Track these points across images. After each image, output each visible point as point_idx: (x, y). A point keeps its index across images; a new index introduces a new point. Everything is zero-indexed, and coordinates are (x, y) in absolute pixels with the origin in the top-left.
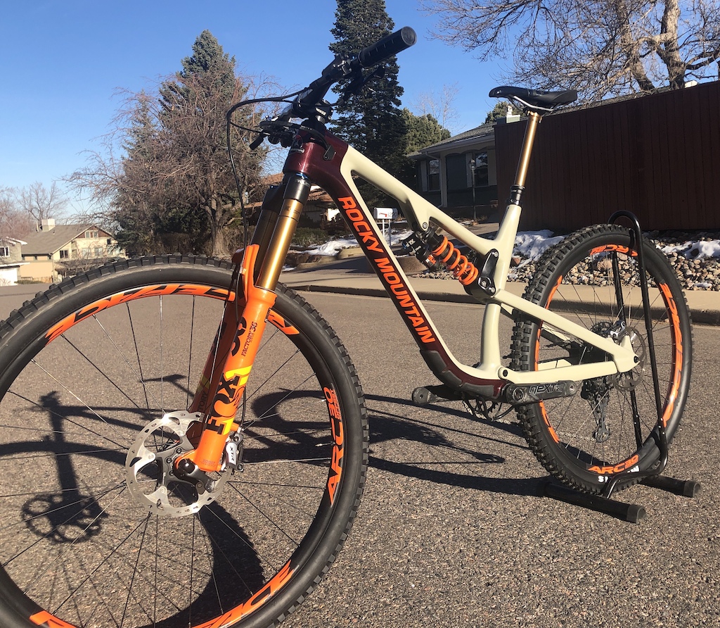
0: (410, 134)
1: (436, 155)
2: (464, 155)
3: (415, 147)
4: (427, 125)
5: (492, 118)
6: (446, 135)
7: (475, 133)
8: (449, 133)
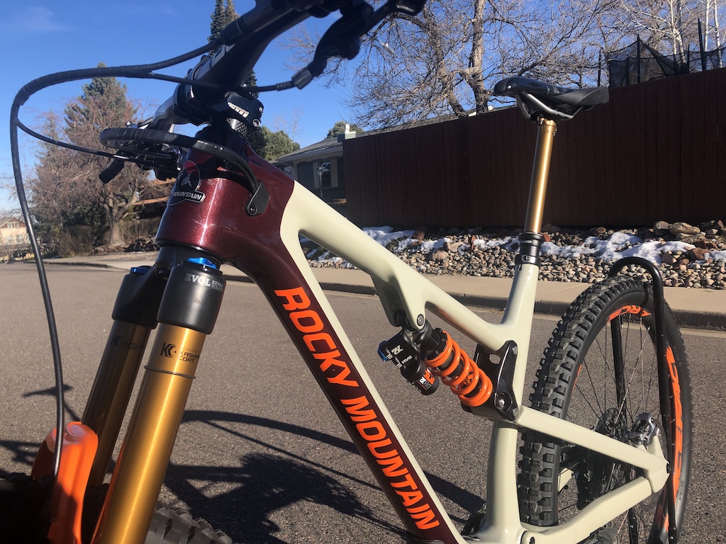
0: (268, 146)
1: (290, 163)
2: (311, 163)
3: (272, 157)
4: (280, 140)
5: (332, 133)
6: (296, 147)
7: (319, 146)
8: (299, 145)
